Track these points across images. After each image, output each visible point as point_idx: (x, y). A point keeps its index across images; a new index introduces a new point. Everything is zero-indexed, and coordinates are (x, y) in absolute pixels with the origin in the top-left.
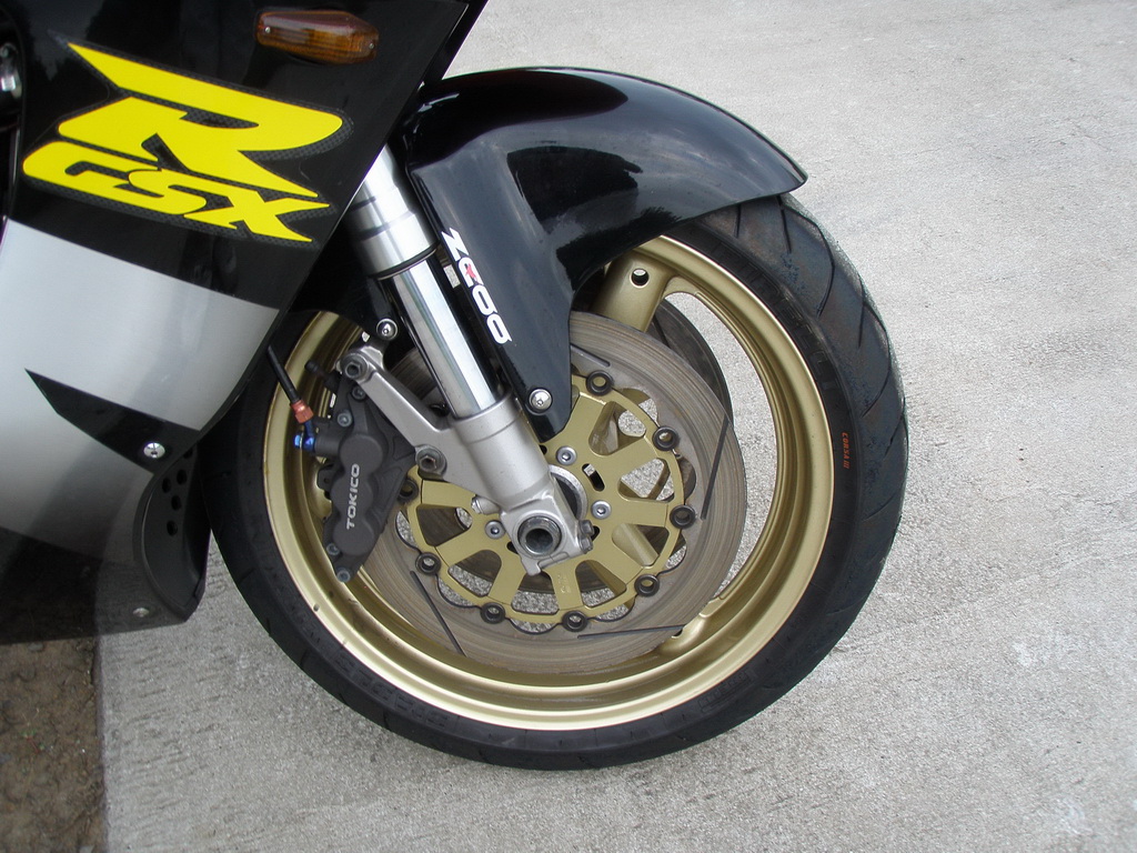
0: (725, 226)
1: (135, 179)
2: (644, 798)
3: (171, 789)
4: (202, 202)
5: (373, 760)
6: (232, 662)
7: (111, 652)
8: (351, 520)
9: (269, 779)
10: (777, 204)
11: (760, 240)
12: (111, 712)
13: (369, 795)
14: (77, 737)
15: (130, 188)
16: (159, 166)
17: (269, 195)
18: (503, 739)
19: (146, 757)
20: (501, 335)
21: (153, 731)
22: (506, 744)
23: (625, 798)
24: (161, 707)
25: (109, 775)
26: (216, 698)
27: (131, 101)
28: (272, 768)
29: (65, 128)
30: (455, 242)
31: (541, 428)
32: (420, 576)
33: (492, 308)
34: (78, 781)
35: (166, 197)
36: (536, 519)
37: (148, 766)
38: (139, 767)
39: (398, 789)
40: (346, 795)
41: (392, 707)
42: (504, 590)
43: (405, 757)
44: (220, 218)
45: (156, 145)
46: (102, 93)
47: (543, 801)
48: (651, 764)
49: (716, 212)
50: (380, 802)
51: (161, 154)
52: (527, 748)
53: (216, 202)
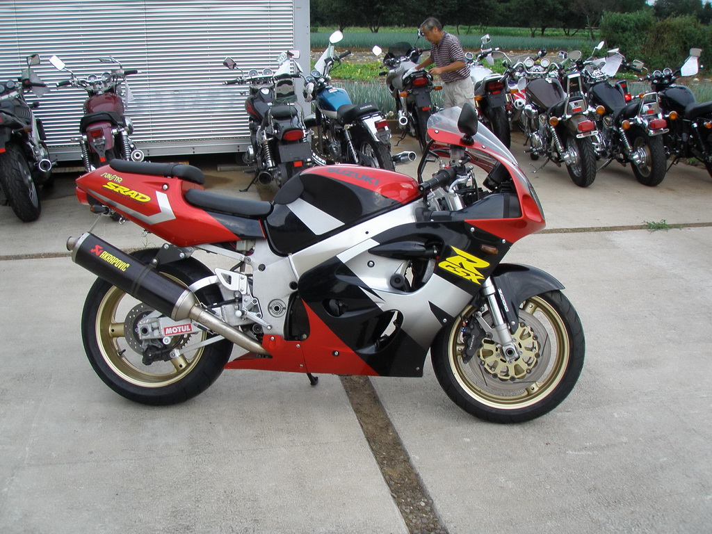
0: (549, 295)
1: (456, 269)
4: (466, 275)
8: (471, 348)
10: (558, 291)
11: (555, 298)
14: (379, 414)
15: (455, 271)
16: (461, 267)
17: (476, 275)
19: (400, 417)
20: (507, 310)
21: (399, 413)
24: (400, 410)
26: (415, 409)
27: (459, 256)
29: (447, 259)
30: (500, 291)
31: (512, 332)
32: (481, 366)
33: (506, 304)
34: (383, 421)
35: (460, 273)
36: (510, 349)
37: (401, 419)
44: (468, 278)
45: (461, 264)
46: (454, 254)
49: (548, 292)
53: (468, 275)
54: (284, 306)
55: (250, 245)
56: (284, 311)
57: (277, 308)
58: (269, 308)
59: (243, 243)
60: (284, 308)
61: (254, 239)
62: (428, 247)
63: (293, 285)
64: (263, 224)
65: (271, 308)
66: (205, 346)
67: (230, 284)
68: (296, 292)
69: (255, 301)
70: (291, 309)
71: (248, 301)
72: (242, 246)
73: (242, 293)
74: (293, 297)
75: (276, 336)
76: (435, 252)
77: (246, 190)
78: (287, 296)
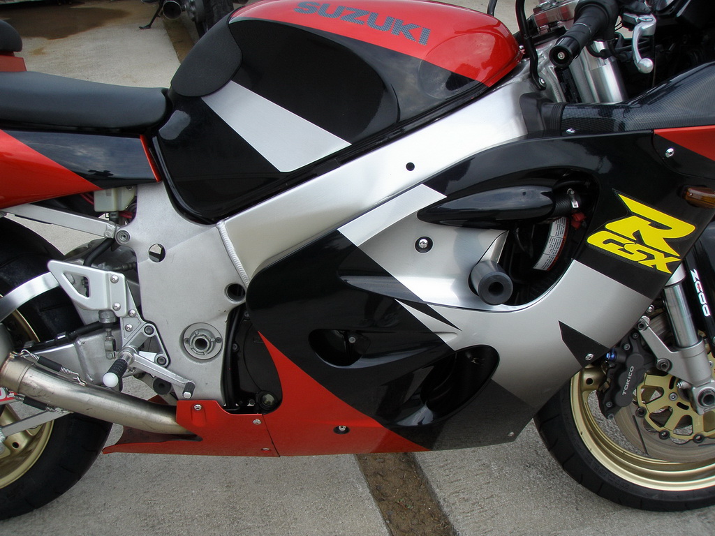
1: (626, 247)
2: (708, 525)
3: (486, 524)
4: (645, 257)
5: (577, 510)
6: (488, 467)
7: (425, 463)
8: (625, 391)
9: (532, 519)
12: (438, 490)
13: (582, 525)
14: (423, 502)
15: (624, 250)
16: (636, 242)
18: (652, 495)
19: (466, 511)
20: (707, 312)
21: (464, 498)
22: (654, 498)
23: (700, 524)
24: (462, 487)
25: (451, 519)
26: (489, 482)
27: (634, 217)
28: (531, 513)
29: (607, 226)
30: (695, 275)
32: (637, 418)
33: (705, 302)
34: (434, 522)
35: (635, 254)
36: (708, 391)
37: (469, 514)
38: (465, 515)
39: (595, 522)
40: (572, 526)
41: (607, 480)
42: (671, 424)
43: (592, 508)
44: (649, 263)
45: (637, 235)
46: (625, 213)
47: (663, 526)
48: (705, 510)
50: (588, 528)
51: (638, 238)
52: (663, 500)
53: (650, 257)
54: (217, 336)
55: (126, 197)
56: (218, 345)
57: (201, 343)
58: (183, 341)
59: (108, 195)
60: (218, 340)
61: (134, 184)
62: (558, 194)
63: (234, 290)
64: (149, 145)
65: (188, 341)
66: (56, 420)
67: (88, 295)
68: (242, 306)
69: (149, 330)
70: (234, 342)
71: (132, 330)
72: (107, 201)
73: (118, 314)
74: (235, 316)
75: (207, 403)
76: (575, 205)
77: (149, 27)
78: (222, 315)
